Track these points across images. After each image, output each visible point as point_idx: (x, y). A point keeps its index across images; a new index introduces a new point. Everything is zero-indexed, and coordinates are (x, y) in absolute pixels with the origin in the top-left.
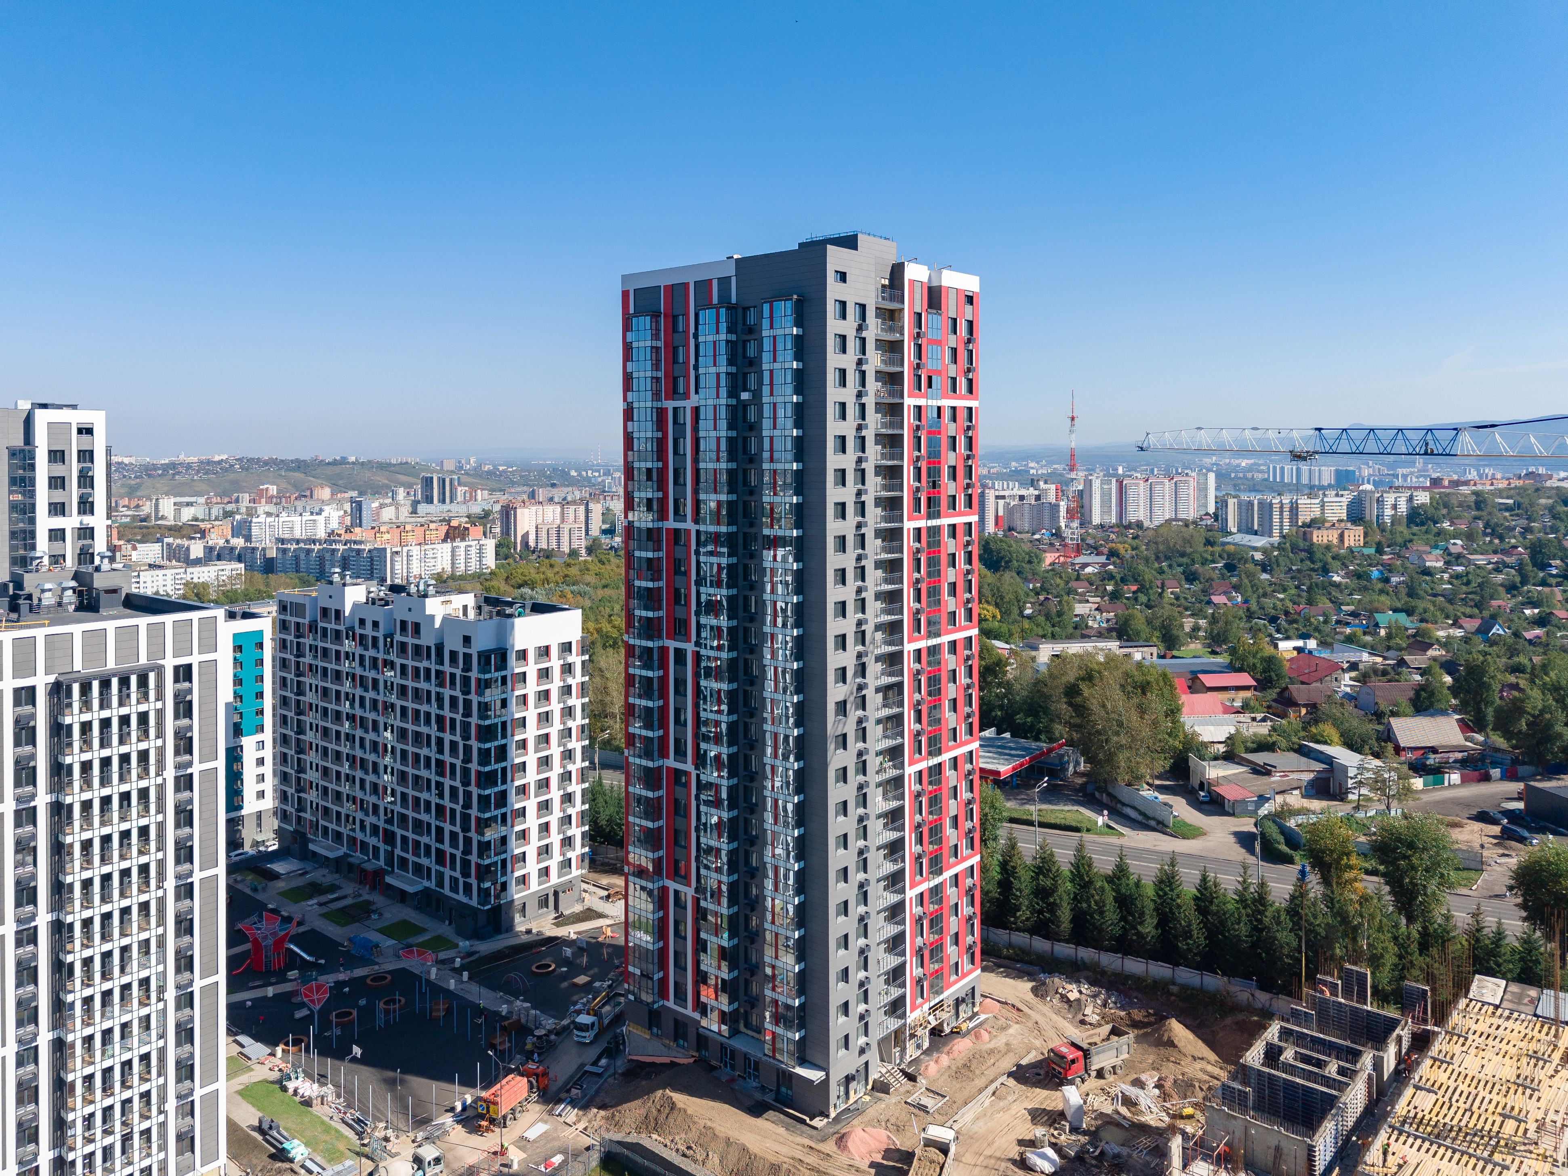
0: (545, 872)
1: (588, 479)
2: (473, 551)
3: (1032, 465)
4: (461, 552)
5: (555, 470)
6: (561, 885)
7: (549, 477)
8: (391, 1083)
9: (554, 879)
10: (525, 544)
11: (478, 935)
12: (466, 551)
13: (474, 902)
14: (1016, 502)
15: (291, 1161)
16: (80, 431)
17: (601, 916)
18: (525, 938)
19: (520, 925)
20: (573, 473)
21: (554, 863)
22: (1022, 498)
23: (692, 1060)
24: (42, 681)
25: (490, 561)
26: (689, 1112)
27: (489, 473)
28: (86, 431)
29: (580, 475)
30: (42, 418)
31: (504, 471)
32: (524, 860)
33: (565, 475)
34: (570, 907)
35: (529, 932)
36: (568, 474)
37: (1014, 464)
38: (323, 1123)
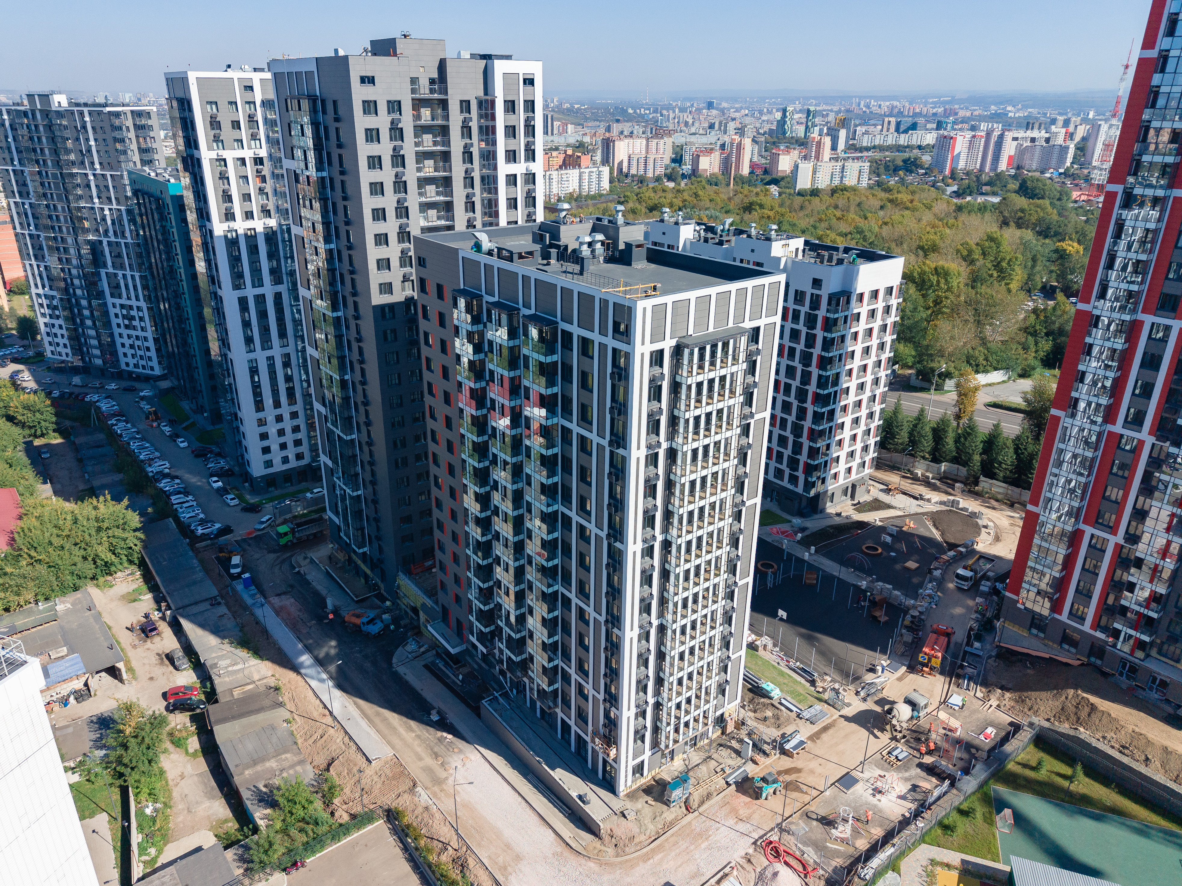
0: (849, 470)
1: (642, 116)
2: (594, 176)
3: (1009, 108)
4: (586, 176)
5: (616, 108)
6: (858, 480)
7: (613, 114)
8: (810, 639)
9: (854, 476)
10: (620, 170)
11: (801, 514)
12: (590, 176)
13: (800, 489)
14: (1029, 144)
15: (771, 698)
16: (525, 80)
17: (889, 507)
18: (838, 520)
19: (831, 509)
20: (630, 111)
21: (854, 465)
22: (1033, 140)
23: (1079, 662)
24: (668, 345)
25: (606, 185)
26: (1113, 715)
27: (568, 109)
28: (529, 82)
29: (635, 112)
30: (500, 67)
31: (578, 109)
32: (838, 462)
33: (624, 112)
34: (862, 497)
35: (839, 515)
36: (626, 111)
37: (993, 107)
38: (773, 666)
